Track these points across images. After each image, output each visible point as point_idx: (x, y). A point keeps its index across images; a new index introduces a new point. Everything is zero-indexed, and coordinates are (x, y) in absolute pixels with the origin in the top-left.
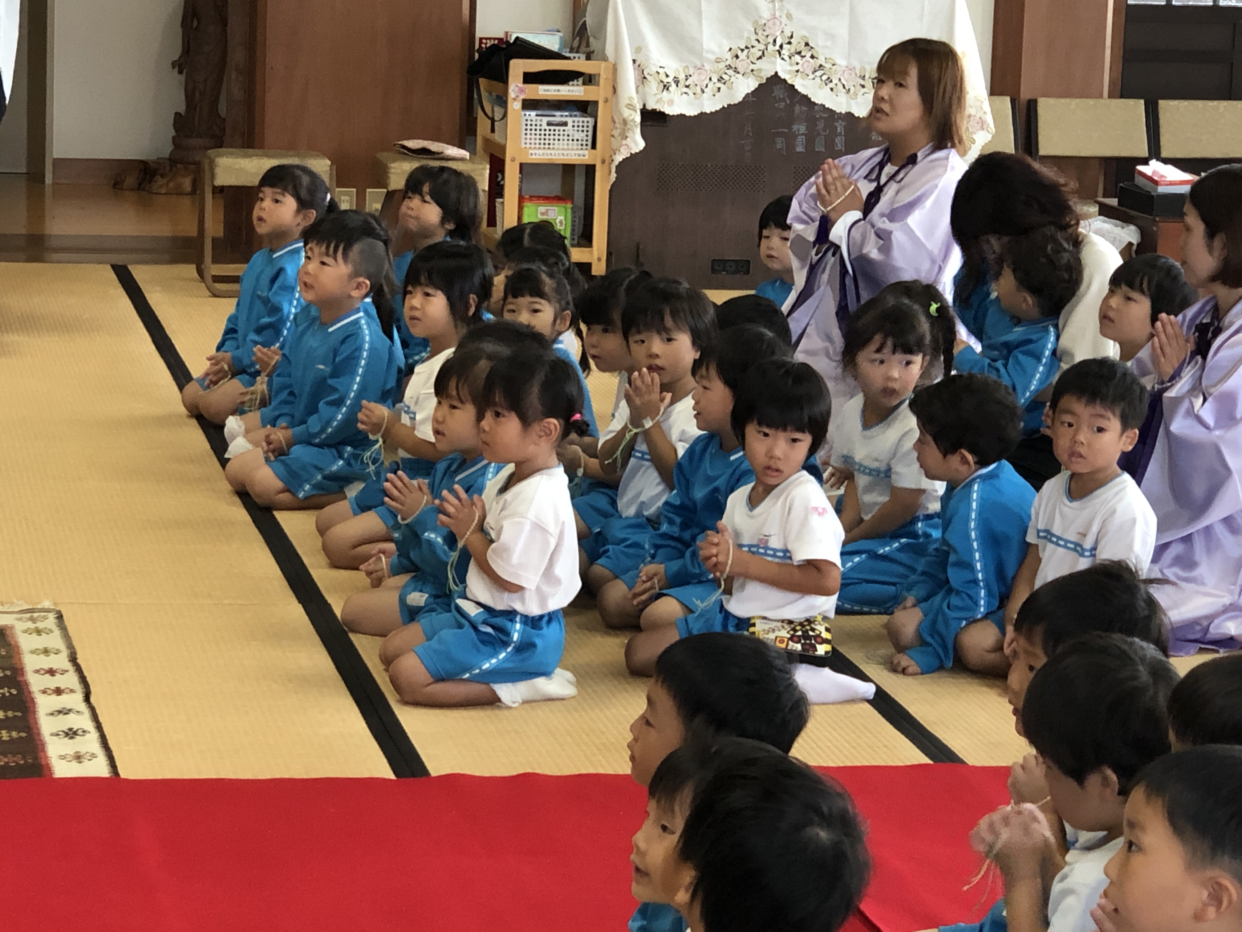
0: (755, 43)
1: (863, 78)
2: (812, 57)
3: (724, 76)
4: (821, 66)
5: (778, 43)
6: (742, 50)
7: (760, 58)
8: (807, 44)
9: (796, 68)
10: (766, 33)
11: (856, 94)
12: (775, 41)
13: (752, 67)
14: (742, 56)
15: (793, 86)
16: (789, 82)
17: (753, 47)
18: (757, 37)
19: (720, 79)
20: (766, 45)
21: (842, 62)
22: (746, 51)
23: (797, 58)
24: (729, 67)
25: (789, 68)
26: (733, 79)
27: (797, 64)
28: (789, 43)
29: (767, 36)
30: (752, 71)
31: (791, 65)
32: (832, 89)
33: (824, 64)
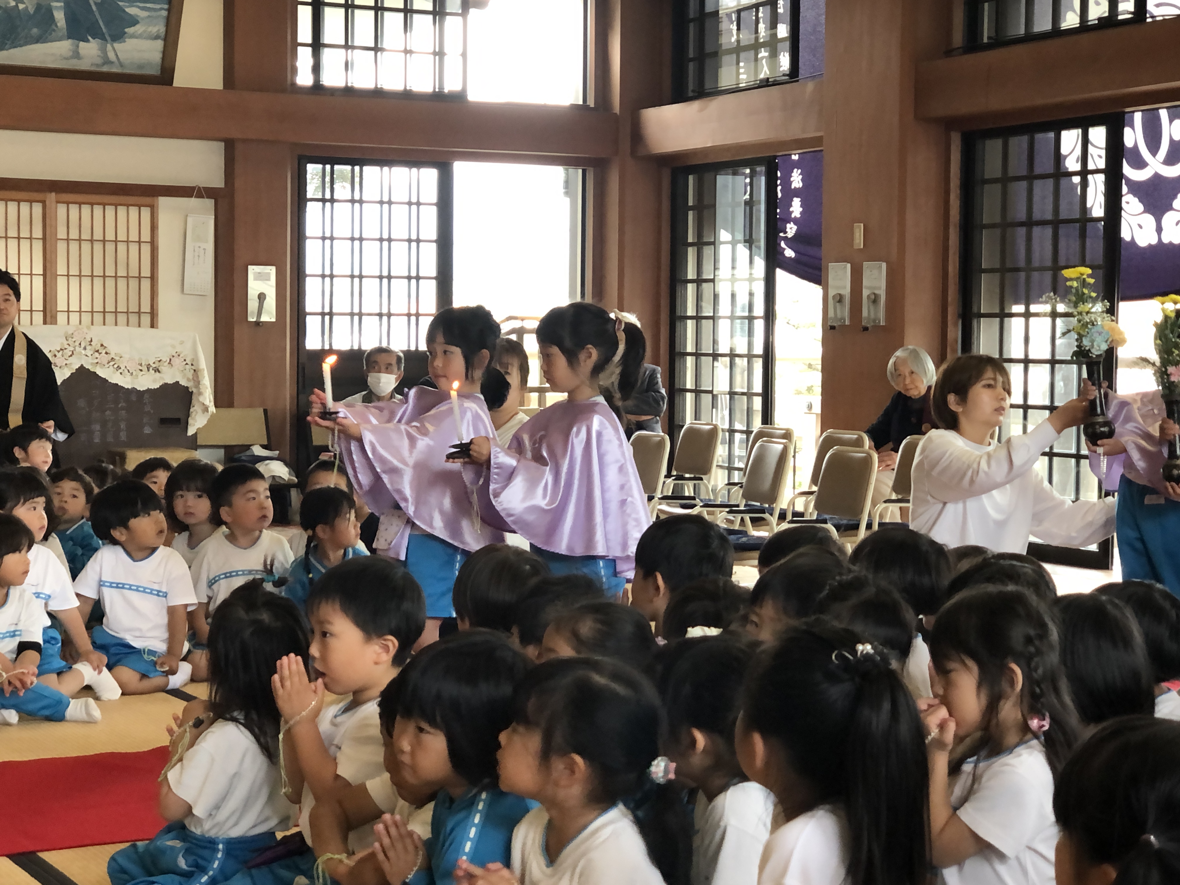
1: (141, 365)
2: (106, 353)
4: (112, 358)
5: (83, 346)
6: (59, 351)
7: (71, 356)
8: (102, 345)
9: (96, 361)
10: (74, 340)
11: (137, 375)
12: (80, 344)
13: (67, 362)
14: (59, 355)
15: (95, 373)
16: (92, 370)
17: (66, 349)
18: (67, 342)
21: (126, 356)
22: (61, 352)
23: (97, 354)
25: (91, 361)
27: (97, 358)
28: (90, 345)
29: (75, 342)
30: (66, 364)
31: (92, 359)
32: (121, 373)
33: (115, 358)
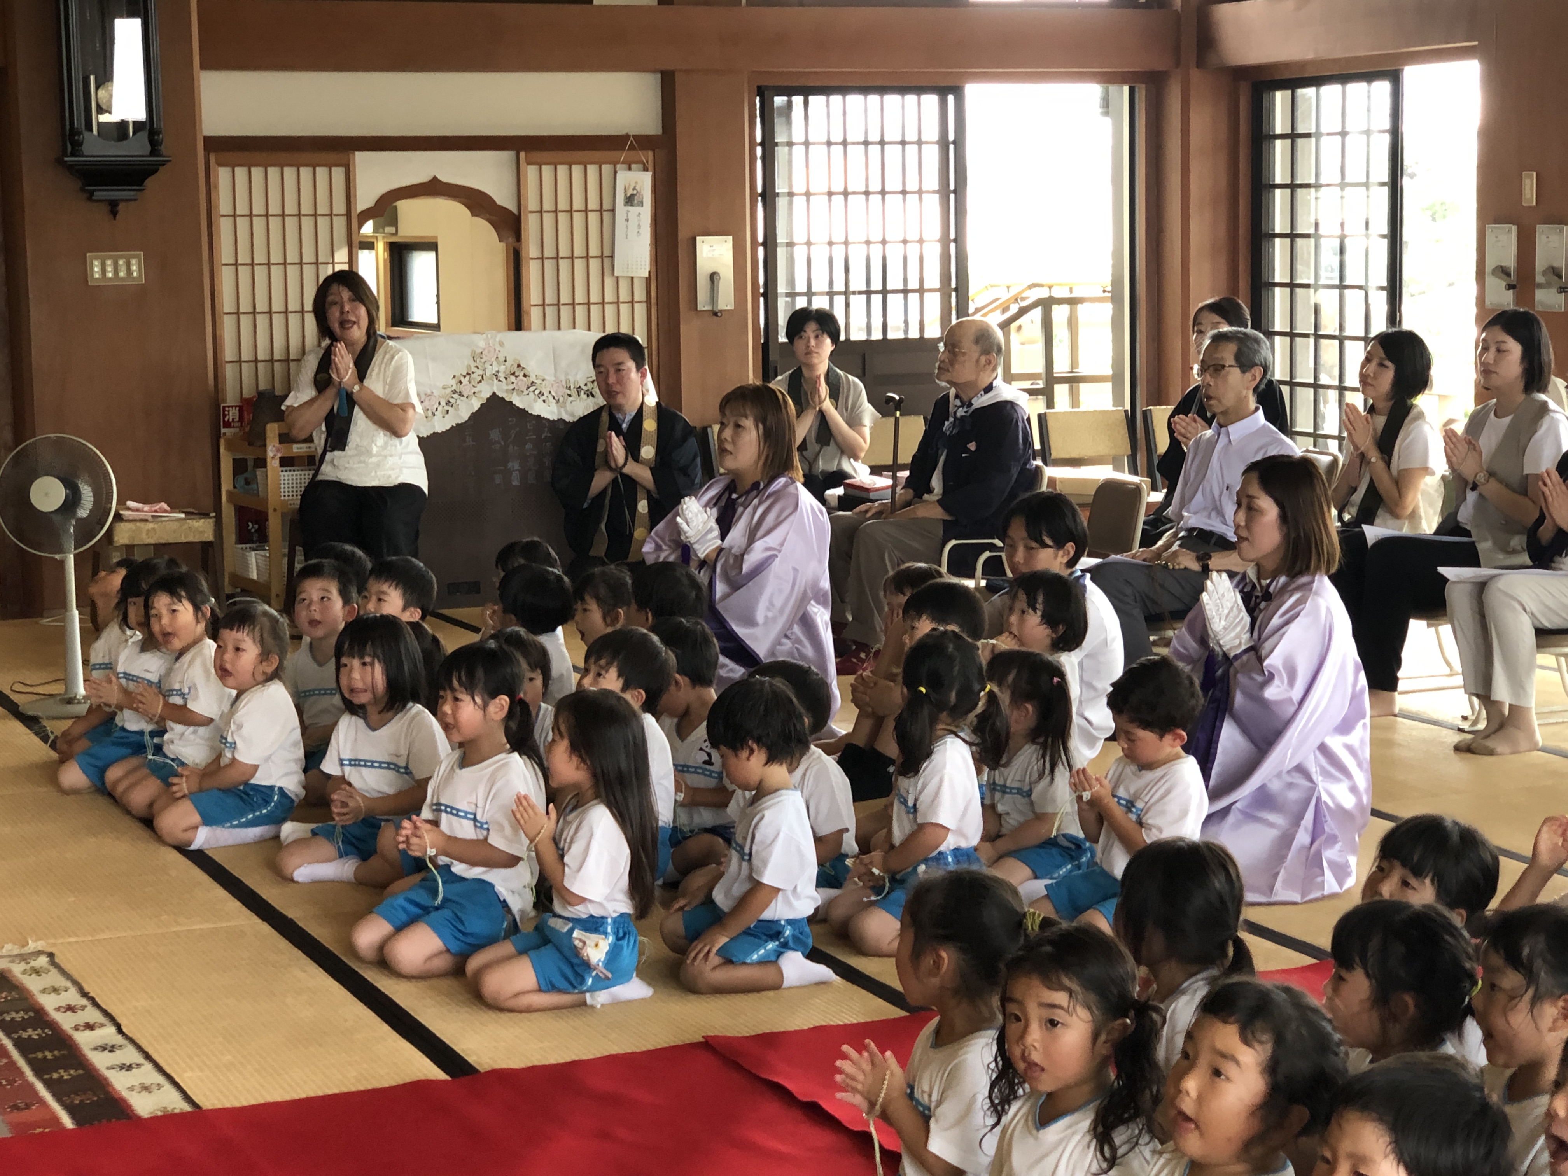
0: (475, 370)
1: (569, 388)
2: (525, 376)
3: (452, 400)
4: (533, 382)
5: (494, 368)
6: (465, 377)
7: (480, 381)
8: (519, 366)
9: (512, 387)
10: (483, 360)
11: (564, 402)
12: (491, 366)
13: (475, 390)
15: (511, 402)
16: (508, 399)
17: (473, 373)
18: (476, 364)
19: (448, 403)
20: (484, 370)
21: (550, 378)
22: (468, 377)
23: (513, 378)
24: (455, 392)
25: (505, 387)
26: (458, 402)
27: (513, 383)
29: (485, 362)
30: (474, 393)
31: (507, 385)
32: (544, 401)
33: (536, 381)
